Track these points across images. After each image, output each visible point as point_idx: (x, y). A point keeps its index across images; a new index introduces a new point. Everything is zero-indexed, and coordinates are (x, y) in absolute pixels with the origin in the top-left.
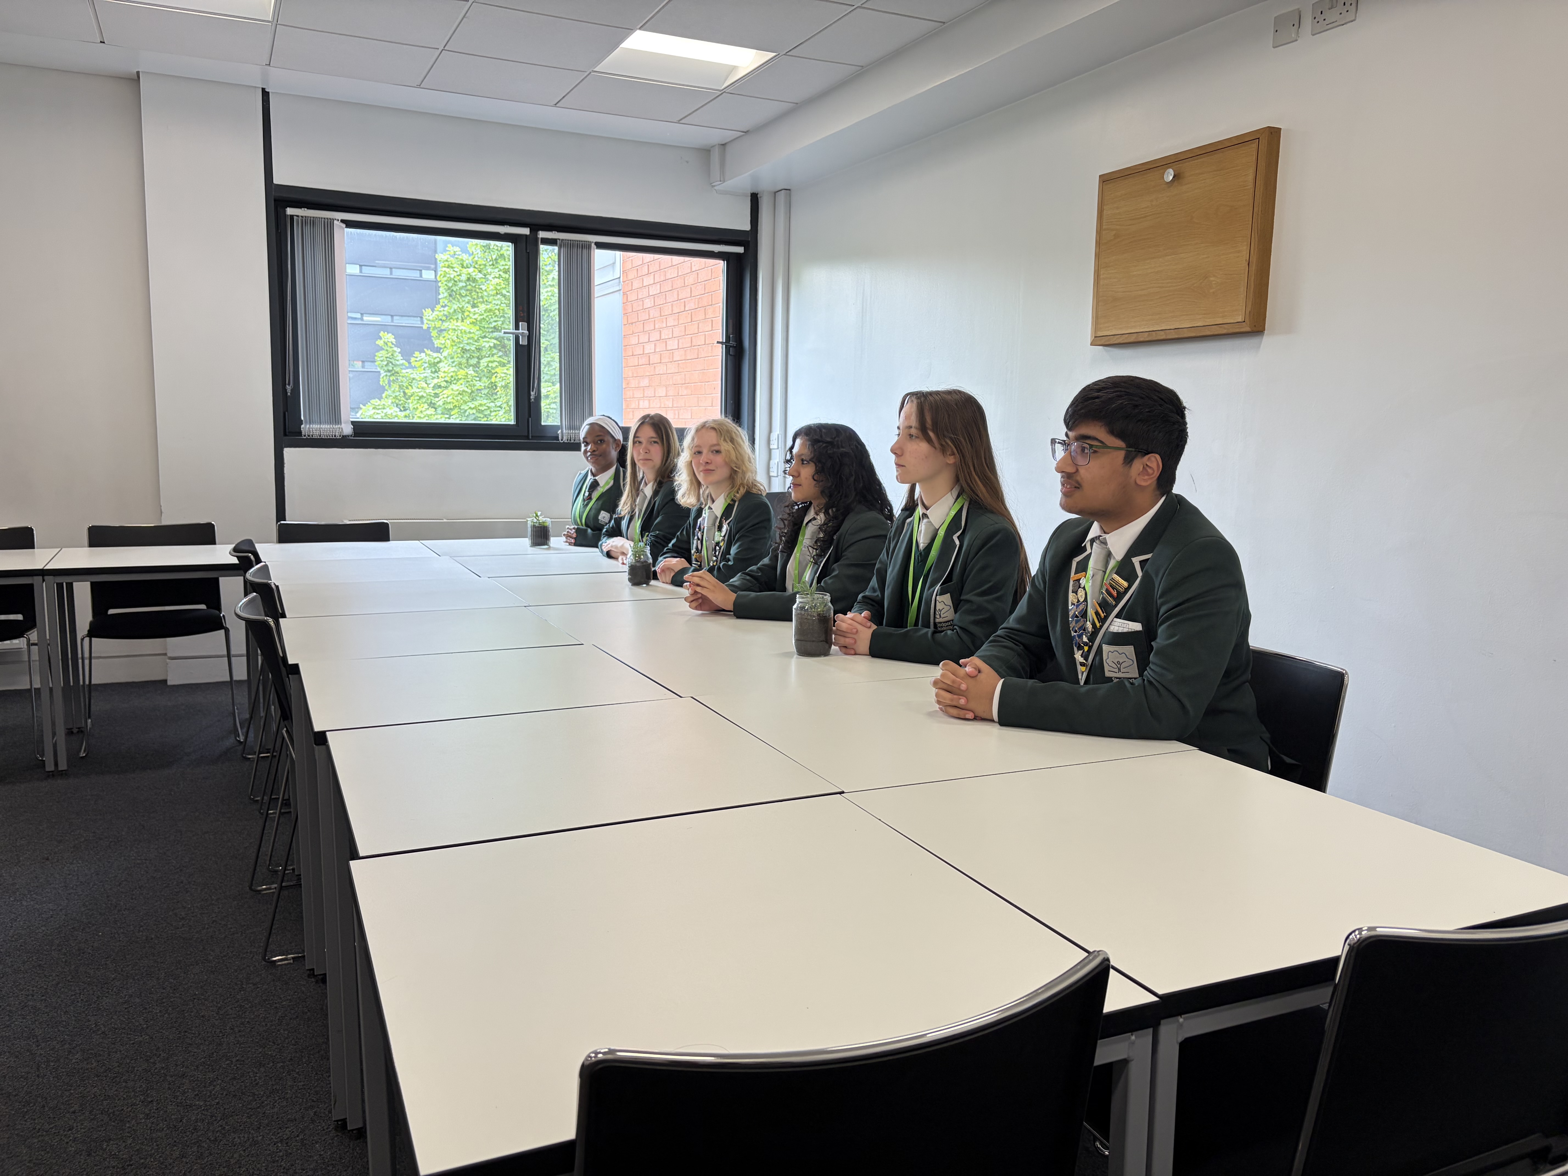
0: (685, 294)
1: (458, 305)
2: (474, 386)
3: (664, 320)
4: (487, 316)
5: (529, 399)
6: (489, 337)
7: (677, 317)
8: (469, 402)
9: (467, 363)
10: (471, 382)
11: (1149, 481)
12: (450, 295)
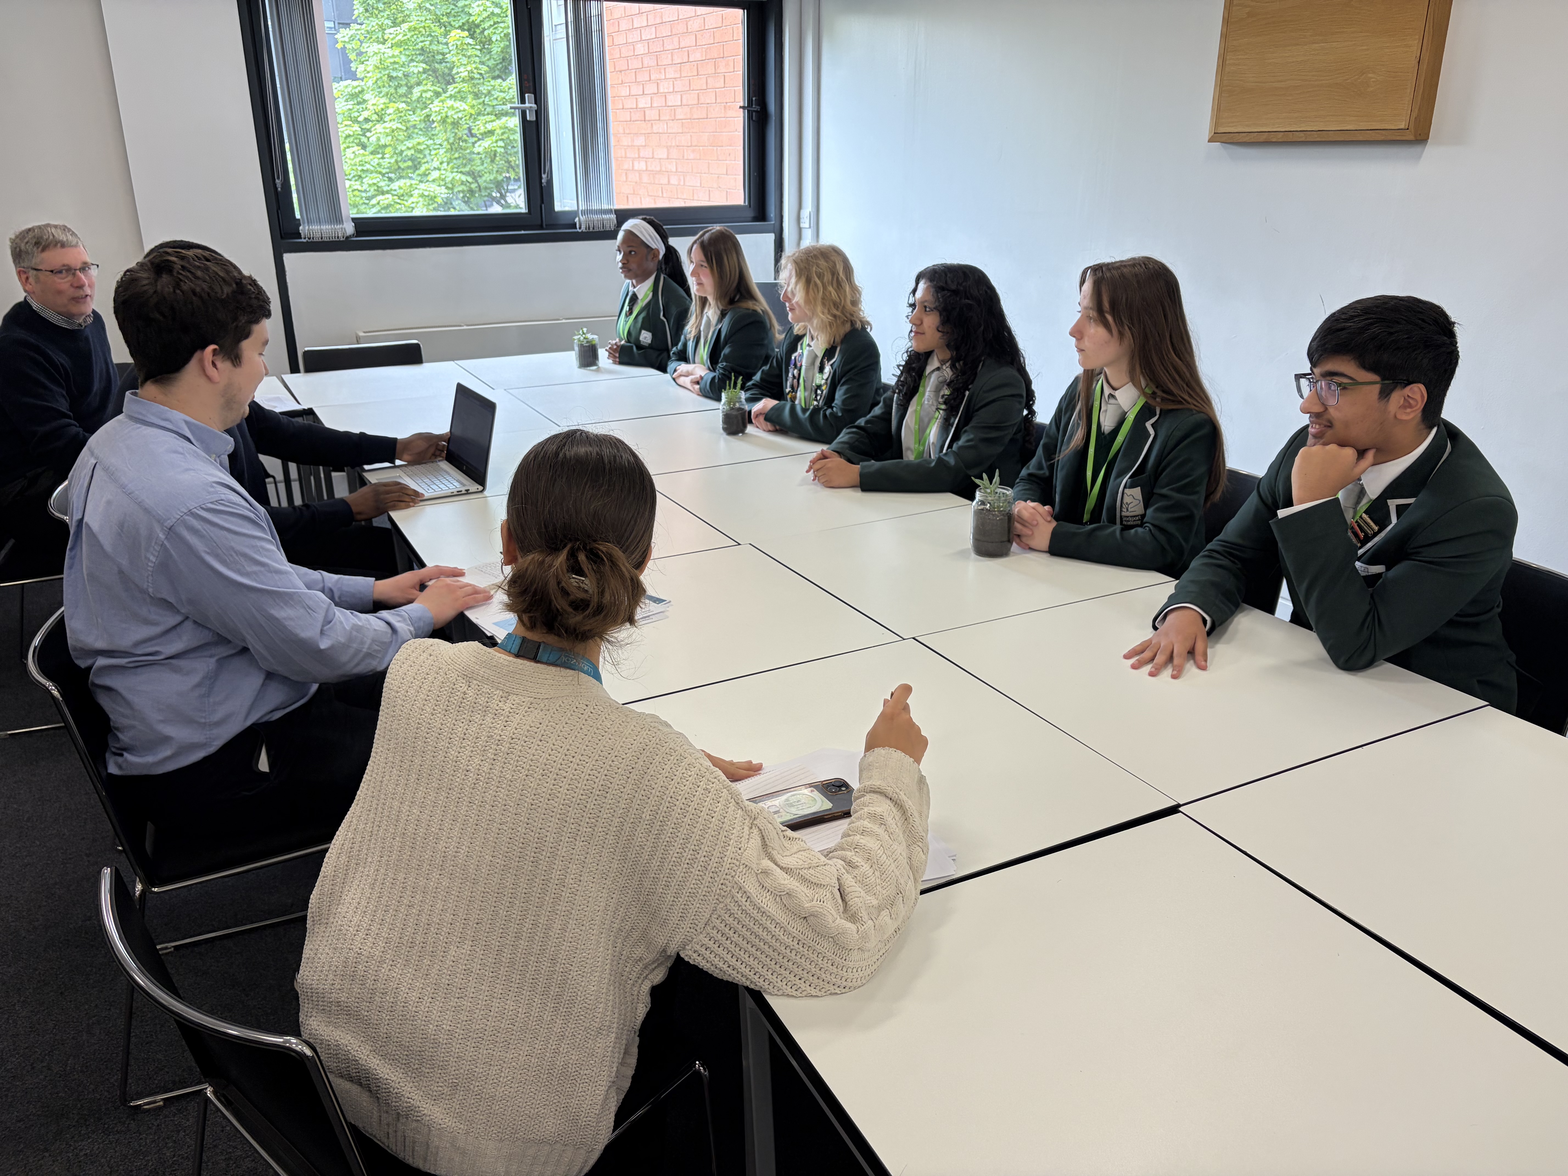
0: (689, 41)
1: (377, 21)
2: (409, 121)
3: (663, 71)
4: (412, 36)
5: (541, 183)
6: (417, 60)
7: (679, 68)
8: (405, 140)
9: (396, 93)
10: (405, 118)
11: (1413, 415)
12: (367, 10)
